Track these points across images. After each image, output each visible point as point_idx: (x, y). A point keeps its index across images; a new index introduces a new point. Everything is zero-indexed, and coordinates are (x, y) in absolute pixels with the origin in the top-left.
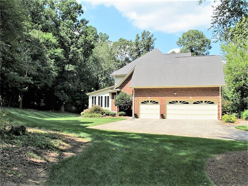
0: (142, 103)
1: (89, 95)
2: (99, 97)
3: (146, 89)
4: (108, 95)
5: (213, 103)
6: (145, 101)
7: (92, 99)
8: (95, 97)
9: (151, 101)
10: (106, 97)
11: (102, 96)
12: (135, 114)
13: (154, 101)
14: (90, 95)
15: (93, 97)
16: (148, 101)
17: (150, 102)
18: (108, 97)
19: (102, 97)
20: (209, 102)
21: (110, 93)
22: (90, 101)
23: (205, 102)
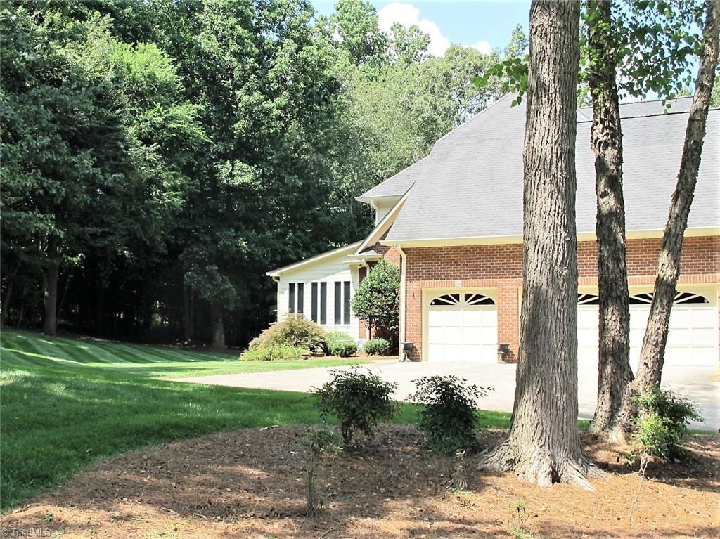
0: (437, 302)
1: (278, 278)
2: (314, 285)
3: (447, 248)
4: (345, 276)
5: (700, 300)
6: (447, 297)
7: (287, 292)
8: (301, 285)
9: (467, 296)
10: (338, 284)
11: (323, 281)
12: (407, 347)
13: (478, 297)
14: (283, 277)
15: (292, 286)
16: (457, 297)
17: (462, 298)
18: (347, 284)
19: (324, 284)
20: (686, 295)
21: (352, 267)
22: (283, 299)
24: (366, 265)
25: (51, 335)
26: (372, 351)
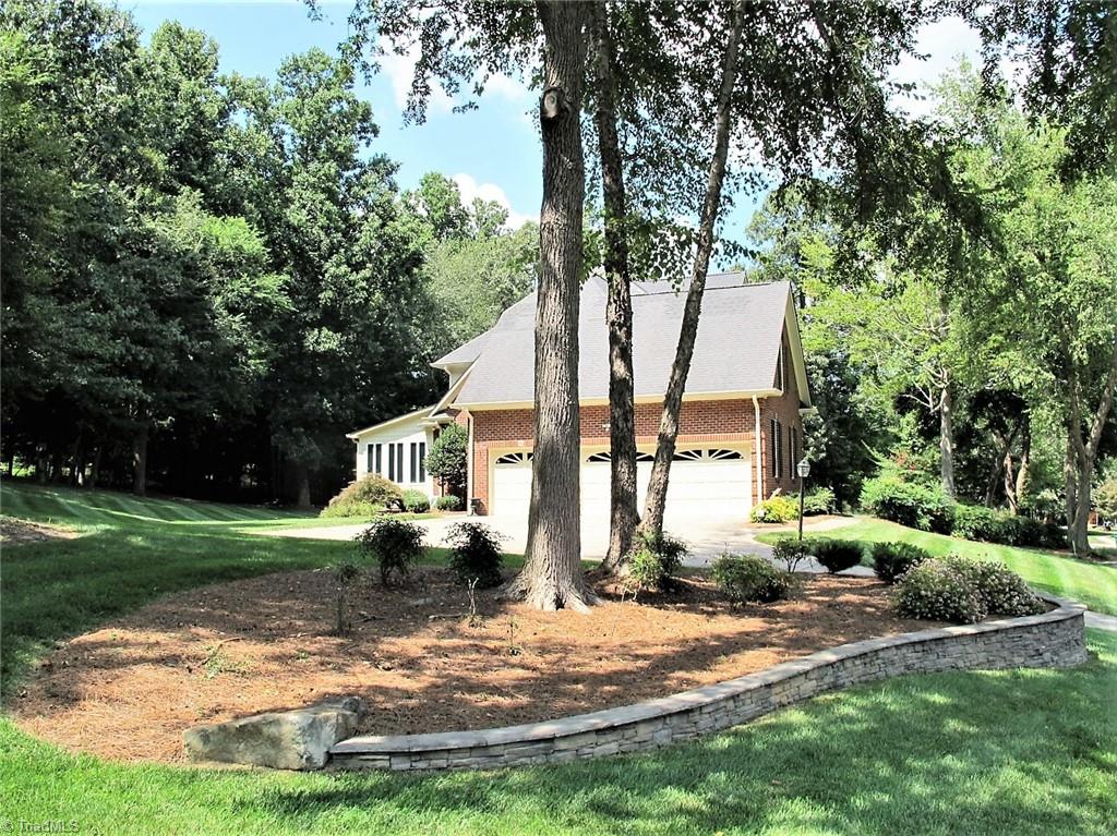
0: (502, 461)
1: (357, 440)
2: (392, 446)
4: (421, 437)
5: (736, 456)
6: (511, 456)
7: (367, 452)
8: (379, 447)
9: (529, 456)
10: (413, 445)
11: (400, 441)
12: (474, 502)
14: (363, 438)
15: (370, 447)
16: (520, 455)
17: (525, 456)
18: (422, 445)
19: (400, 445)
20: (723, 452)
21: (427, 429)
22: (362, 459)
23: (711, 452)
24: (438, 427)
25: (140, 495)
26: (444, 507)
